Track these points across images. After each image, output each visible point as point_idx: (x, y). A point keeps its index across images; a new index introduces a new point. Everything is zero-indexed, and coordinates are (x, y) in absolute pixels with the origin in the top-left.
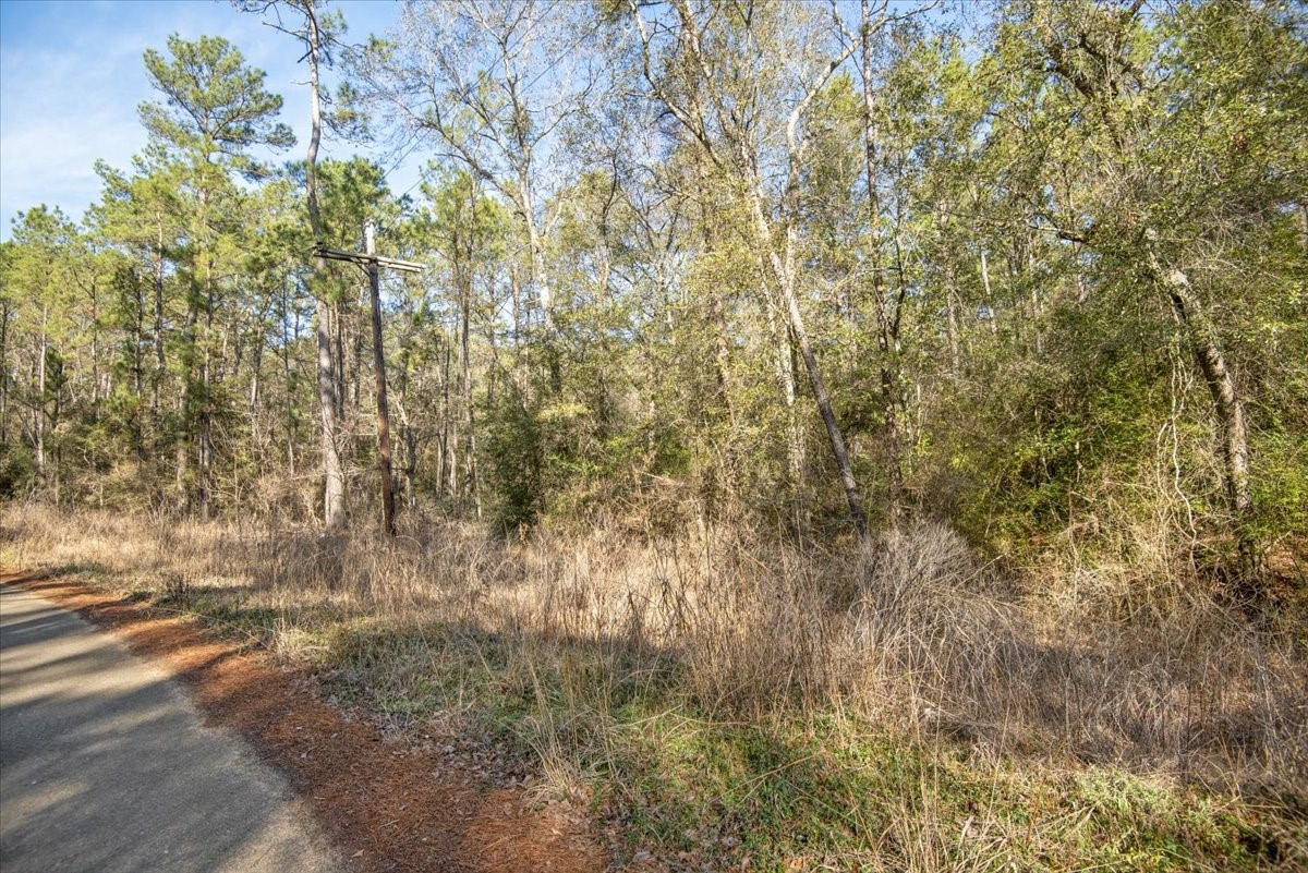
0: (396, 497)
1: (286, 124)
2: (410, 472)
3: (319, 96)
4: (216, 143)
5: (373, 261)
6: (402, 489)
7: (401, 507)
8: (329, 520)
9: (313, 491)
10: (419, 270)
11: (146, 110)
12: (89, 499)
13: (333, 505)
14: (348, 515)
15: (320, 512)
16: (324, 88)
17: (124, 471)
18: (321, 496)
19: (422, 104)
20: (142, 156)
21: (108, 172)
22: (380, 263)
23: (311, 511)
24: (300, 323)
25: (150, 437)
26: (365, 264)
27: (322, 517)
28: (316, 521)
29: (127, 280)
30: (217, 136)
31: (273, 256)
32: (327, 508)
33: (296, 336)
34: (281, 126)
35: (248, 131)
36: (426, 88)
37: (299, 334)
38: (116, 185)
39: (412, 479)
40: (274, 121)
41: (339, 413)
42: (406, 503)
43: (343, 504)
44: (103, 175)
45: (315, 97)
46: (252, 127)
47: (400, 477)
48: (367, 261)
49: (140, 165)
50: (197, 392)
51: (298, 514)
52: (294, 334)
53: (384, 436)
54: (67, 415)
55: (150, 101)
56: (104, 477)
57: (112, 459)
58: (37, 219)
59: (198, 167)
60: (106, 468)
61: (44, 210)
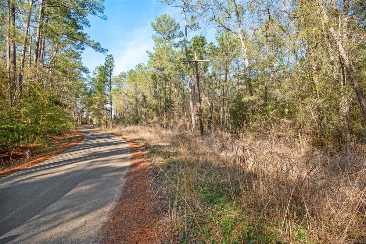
1: (182, 31)
2: (211, 118)
3: (186, 21)
4: (167, 41)
5: (197, 62)
10: (209, 62)
11: (153, 37)
12: (150, 125)
16: (187, 19)
17: (156, 119)
18: (191, 124)
19: (210, 14)
23: (188, 128)
25: (160, 111)
26: (194, 63)
27: (191, 129)
29: (154, 77)
30: (167, 39)
31: (180, 66)
32: (192, 127)
34: (180, 32)
35: (174, 35)
36: (211, 9)
38: (151, 55)
40: (178, 31)
44: (148, 53)
45: (185, 21)
46: (174, 34)
48: (195, 62)
49: (155, 49)
50: (167, 101)
54: (146, 107)
55: (153, 34)
56: (152, 120)
57: (154, 116)
58: (139, 66)
59: (164, 47)
60: (153, 118)
61: (140, 64)
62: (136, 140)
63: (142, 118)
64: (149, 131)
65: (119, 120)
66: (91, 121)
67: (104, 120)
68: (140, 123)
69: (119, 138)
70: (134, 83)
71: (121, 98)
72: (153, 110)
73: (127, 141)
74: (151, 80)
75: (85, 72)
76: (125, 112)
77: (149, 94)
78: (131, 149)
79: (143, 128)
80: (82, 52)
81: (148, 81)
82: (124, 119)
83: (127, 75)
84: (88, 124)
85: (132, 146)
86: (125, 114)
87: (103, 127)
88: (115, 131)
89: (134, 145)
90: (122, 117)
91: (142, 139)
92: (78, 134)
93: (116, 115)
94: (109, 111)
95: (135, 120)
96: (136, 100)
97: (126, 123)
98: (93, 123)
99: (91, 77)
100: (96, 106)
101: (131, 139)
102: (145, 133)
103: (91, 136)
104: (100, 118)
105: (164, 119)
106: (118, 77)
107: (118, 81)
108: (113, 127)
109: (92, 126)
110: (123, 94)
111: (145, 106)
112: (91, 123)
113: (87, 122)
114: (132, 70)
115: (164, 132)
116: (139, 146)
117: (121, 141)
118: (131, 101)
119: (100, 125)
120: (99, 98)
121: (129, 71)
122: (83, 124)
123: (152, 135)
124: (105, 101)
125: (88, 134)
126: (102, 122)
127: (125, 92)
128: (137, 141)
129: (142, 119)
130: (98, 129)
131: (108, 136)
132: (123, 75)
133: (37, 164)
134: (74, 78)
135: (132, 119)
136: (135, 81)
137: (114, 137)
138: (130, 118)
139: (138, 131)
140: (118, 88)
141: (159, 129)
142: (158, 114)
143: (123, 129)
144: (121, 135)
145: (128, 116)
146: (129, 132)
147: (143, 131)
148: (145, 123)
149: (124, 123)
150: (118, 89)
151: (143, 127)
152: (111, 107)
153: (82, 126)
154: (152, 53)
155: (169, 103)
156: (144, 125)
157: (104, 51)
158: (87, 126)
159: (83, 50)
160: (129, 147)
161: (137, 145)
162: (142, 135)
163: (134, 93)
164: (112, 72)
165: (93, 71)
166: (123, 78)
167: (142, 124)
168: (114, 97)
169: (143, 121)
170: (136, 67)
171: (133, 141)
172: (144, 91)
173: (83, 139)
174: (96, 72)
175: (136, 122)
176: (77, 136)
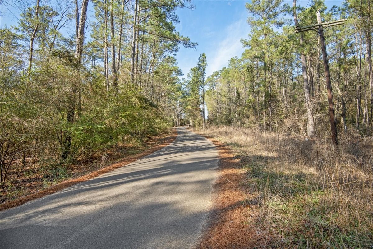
0: (337, 126)
2: (344, 115)
4: (267, 20)
5: (321, 26)
6: (340, 122)
7: (339, 130)
8: (309, 133)
9: (303, 123)
10: (343, 23)
11: (248, 20)
13: (311, 129)
14: (316, 133)
15: (306, 131)
18: (306, 125)
20: (250, 33)
21: (243, 41)
22: (324, 26)
23: (302, 130)
24: (299, 70)
26: (318, 29)
27: (306, 132)
28: (304, 134)
29: (250, 69)
30: (267, 18)
32: (308, 129)
33: (298, 75)
37: (299, 74)
39: (344, 118)
41: (311, 95)
42: (341, 128)
43: (315, 128)
47: (338, 118)
48: (318, 27)
49: (250, 36)
51: (298, 131)
52: (297, 74)
53: (331, 101)
54: (240, 105)
55: (249, 17)
56: (248, 120)
57: (249, 115)
58: (232, 61)
59: (263, 28)
60: (248, 118)
61: (233, 58)
62: (228, 145)
63: (236, 118)
64: (245, 134)
65: (212, 120)
66: (189, 122)
67: (197, 121)
68: (233, 124)
69: (209, 141)
70: (227, 80)
71: (214, 98)
72: (249, 108)
73: (217, 145)
74: (247, 74)
75: (180, 75)
76: (218, 112)
77: (244, 90)
78: (221, 160)
79: (236, 130)
80: (176, 55)
81: (242, 76)
82: (217, 120)
83: (220, 73)
84: (186, 125)
85: (222, 155)
86: (217, 114)
87: (197, 128)
88: (207, 132)
89: (224, 153)
90: (215, 118)
91: (236, 144)
92: (173, 134)
93: (209, 116)
94: (201, 111)
95: (228, 121)
96: (230, 99)
97: (219, 123)
98: (190, 124)
99: (186, 80)
100: (190, 107)
101: (222, 143)
102: (239, 136)
103: (183, 136)
104: (195, 119)
105: (263, 118)
106: (211, 77)
107: (211, 82)
108: (206, 128)
109: (189, 126)
110: (216, 94)
111: (238, 104)
112: (188, 124)
113: (184, 123)
114: (225, 68)
115: (265, 135)
116: (231, 156)
117: (210, 145)
118: (224, 100)
119: (194, 126)
120: (193, 99)
121: (221, 70)
122: (181, 125)
123: (248, 139)
124: (198, 102)
125: (182, 135)
126: (196, 122)
127: (218, 92)
128: (229, 147)
129: (236, 120)
130: (192, 129)
131: (198, 138)
132: (216, 74)
133: (104, 174)
134: (171, 82)
135: (225, 120)
136: (227, 78)
137: (203, 139)
138: (223, 118)
139: (231, 133)
140: (211, 88)
141: (258, 131)
142: (255, 112)
143: (215, 130)
144: (212, 137)
145: (221, 116)
146: (221, 133)
147: (237, 132)
148: (239, 123)
149: (217, 124)
150: (211, 90)
151: (237, 128)
152: (203, 107)
153: (180, 127)
154: (247, 41)
155: (271, 98)
156: (238, 126)
157: (194, 45)
158: (185, 126)
159: (176, 51)
160: (217, 157)
161: (228, 153)
162: (236, 139)
163: (227, 91)
164: (204, 71)
165: (188, 74)
166: (215, 77)
167: (235, 125)
168: (207, 97)
169: (237, 121)
170: (228, 63)
171: (224, 146)
172: (237, 88)
173: (174, 140)
174: (190, 75)
175: (229, 122)
176: (171, 136)
